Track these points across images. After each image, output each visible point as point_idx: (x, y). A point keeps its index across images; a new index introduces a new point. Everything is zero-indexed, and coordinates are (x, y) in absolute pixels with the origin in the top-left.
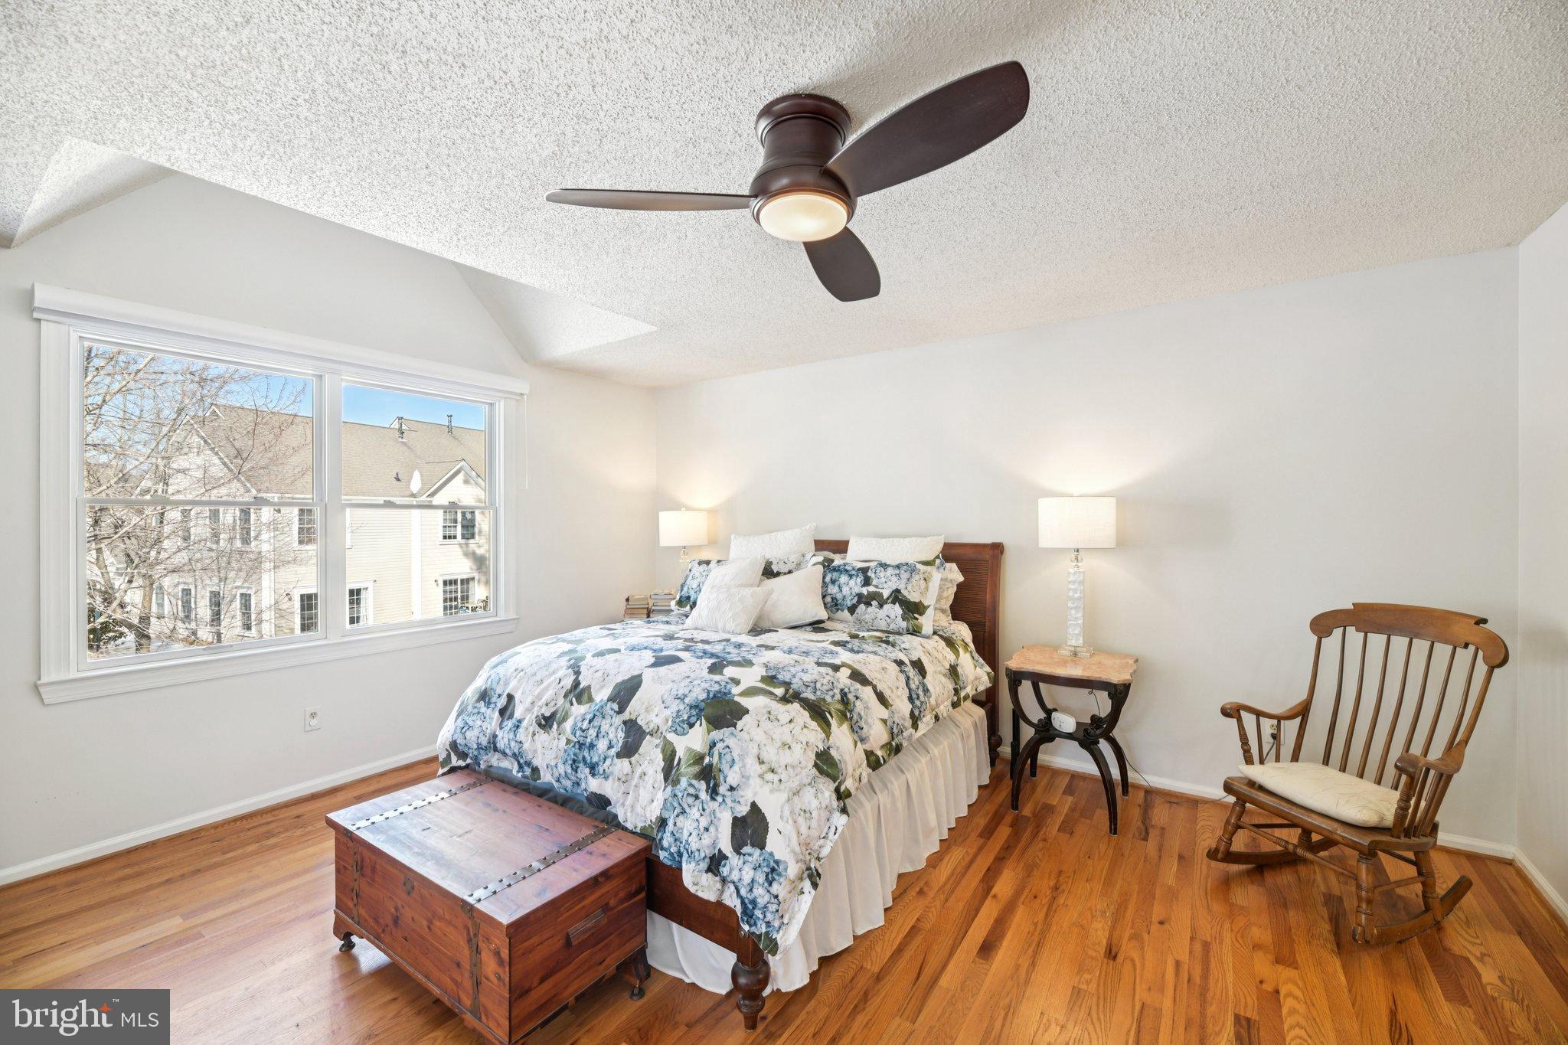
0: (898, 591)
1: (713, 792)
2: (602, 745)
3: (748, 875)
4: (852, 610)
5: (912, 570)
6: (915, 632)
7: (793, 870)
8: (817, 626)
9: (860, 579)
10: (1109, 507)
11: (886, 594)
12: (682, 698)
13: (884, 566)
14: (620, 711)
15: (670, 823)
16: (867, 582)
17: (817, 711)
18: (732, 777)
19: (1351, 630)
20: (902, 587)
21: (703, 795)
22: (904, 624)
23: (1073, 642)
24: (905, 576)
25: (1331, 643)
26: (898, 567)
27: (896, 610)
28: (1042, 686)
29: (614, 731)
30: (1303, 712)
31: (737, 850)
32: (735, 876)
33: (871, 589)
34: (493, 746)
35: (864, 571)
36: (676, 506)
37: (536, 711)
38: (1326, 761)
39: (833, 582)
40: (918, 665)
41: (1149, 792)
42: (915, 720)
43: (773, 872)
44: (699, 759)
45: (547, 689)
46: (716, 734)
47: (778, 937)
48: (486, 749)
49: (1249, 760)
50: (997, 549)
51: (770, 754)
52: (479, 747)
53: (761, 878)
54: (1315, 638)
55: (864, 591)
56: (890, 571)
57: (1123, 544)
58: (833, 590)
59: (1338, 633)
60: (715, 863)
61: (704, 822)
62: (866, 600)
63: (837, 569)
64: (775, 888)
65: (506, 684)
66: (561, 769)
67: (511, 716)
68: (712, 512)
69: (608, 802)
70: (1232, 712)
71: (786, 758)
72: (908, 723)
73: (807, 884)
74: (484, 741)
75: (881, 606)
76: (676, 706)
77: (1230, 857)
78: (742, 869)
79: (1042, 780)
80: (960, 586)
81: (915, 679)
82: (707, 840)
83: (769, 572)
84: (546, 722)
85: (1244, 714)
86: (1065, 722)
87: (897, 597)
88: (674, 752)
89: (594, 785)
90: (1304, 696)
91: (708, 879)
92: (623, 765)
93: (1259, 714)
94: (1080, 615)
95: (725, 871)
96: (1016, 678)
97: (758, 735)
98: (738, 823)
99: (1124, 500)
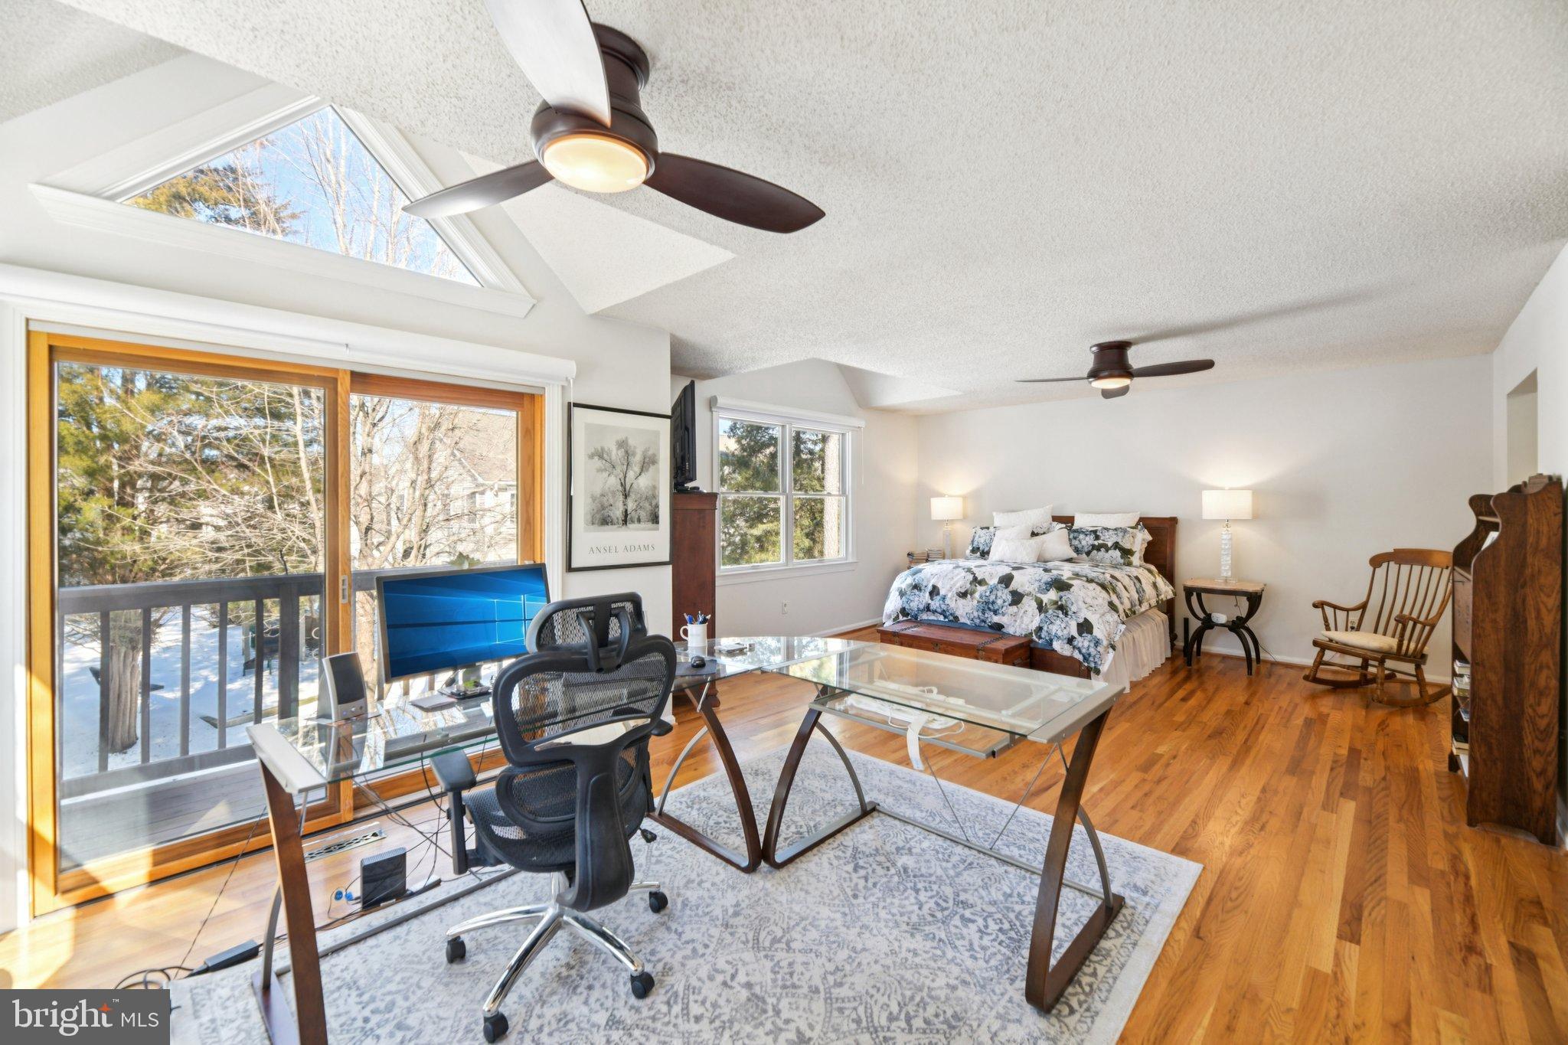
0: (1117, 543)
1: (1066, 614)
2: (999, 602)
3: (1086, 644)
4: (1088, 553)
5: (1125, 531)
6: (1129, 564)
7: (1105, 643)
8: (1070, 560)
9: (1092, 536)
10: (1248, 495)
11: (1110, 544)
12: (1040, 581)
13: (1107, 529)
14: (1007, 586)
15: (1045, 628)
16: (1097, 538)
17: (1103, 587)
18: (1074, 608)
19: (1392, 564)
20: (1119, 540)
21: (1061, 616)
22: (1122, 561)
23: (1225, 574)
24: (1121, 534)
25: (1381, 572)
26: (1116, 529)
27: (1117, 553)
28: (1203, 595)
29: (1004, 595)
30: (1363, 607)
31: (1080, 634)
32: (1080, 645)
33: (1100, 542)
34: (928, 608)
35: (1095, 532)
36: (940, 495)
37: (954, 590)
38: (1376, 632)
39: (1075, 538)
40: (1137, 578)
41: (1275, 664)
42: (1140, 603)
43: (1097, 643)
44: (1056, 603)
45: (957, 582)
46: (1061, 593)
47: (1101, 668)
48: (922, 611)
49: (1328, 628)
50: (1173, 521)
51: (1088, 600)
52: (919, 610)
53: (1092, 645)
54: (1372, 569)
55: (1096, 543)
56: (1111, 532)
57: (1257, 517)
58: (1076, 543)
59: (1385, 565)
60: (1070, 640)
61: (1063, 625)
62: (1098, 548)
63: (1076, 531)
64: (1099, 649)
65: (929, 581)
66: (976, 614)
67: (938, 594)
68: (965, 497)
69: (1003, 627)
70: (1320, 605)
71: (1096, 602)
72: (1137, 603)
73: (1111, 650)
74: (921, 607)
75: (1107, 551)
76: (1037, 584)
77: (1316, 680)
78: (1083, 642)
79: (1204, 660)
80: (1149, 543)
81: (1138, 585)
82: (1065, 632)
83: (1034, 534)
84: (963, 595)
85: (1326, 607)
86: (1220, 618)
87: (1116, 546)
88: (1042, 602)
89: (996, 619)
90: (1364, 599)
91: (1067, 647)
92: (1014, 609)
93: (1335, 607)
94: (1229, 558)
95: (1075, 643)
96: (1189, 591)
97: (1082, 594)
98: (1079, 625)
99: (1257, 491)
